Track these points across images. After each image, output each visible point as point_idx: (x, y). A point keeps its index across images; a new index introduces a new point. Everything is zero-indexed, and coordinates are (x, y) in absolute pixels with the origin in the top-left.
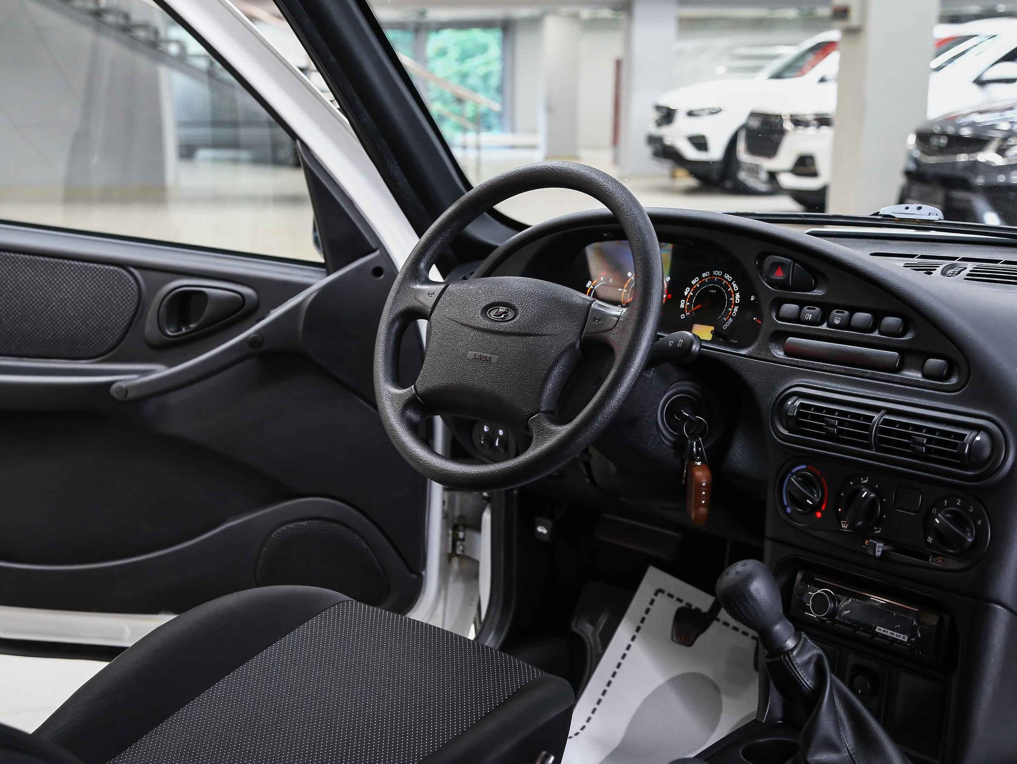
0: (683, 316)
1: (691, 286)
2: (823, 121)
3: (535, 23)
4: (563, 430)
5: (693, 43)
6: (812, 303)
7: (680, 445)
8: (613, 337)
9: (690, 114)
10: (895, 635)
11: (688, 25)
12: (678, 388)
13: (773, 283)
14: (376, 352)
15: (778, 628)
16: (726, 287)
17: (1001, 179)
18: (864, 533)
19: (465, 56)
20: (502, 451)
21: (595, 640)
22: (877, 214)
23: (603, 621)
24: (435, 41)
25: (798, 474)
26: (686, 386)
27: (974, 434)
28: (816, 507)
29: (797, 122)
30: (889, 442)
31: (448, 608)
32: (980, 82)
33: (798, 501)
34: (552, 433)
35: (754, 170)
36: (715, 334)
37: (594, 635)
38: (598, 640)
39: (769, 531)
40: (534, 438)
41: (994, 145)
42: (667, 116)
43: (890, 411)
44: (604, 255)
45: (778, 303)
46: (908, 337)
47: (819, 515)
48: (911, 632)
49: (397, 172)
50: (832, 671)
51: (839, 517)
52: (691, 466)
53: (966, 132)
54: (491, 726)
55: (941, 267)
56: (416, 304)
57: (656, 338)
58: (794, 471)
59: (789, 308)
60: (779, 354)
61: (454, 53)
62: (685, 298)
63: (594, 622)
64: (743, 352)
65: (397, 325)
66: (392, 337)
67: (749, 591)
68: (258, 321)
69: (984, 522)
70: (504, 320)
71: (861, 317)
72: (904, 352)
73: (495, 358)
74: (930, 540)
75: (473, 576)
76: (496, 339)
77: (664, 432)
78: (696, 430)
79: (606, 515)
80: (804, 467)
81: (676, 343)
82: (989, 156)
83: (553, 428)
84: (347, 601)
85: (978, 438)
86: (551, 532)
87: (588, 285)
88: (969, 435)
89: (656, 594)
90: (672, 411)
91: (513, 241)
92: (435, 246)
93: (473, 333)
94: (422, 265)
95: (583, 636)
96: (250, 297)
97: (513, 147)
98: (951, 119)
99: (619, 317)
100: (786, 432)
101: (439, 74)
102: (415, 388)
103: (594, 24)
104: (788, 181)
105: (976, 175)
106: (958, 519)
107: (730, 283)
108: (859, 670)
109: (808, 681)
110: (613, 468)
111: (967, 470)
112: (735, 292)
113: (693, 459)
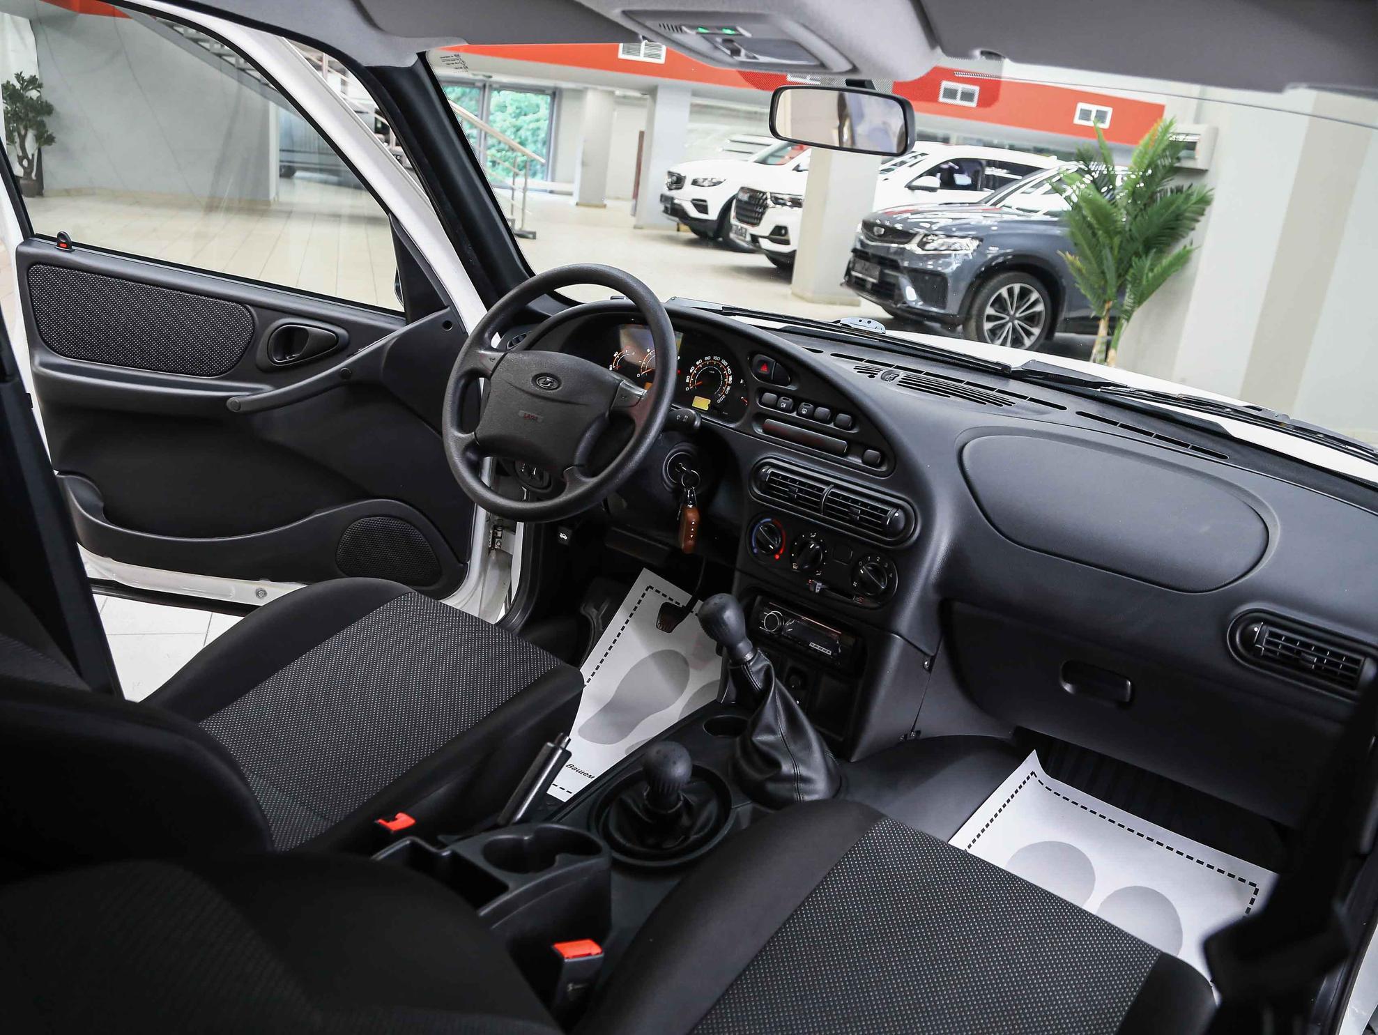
0: (687, 389)
1: (696, 366)
2: (796, 203)
3: (579, 94)
4: (591, 482)
5: (703, 125)
6: (787, 394)
7: (678, 492)
8: (635, 413)
9: (695, 183)
10: (823, 650)
11: (697, 110)
12: (681, 447)
13: (760, 376)
14: (445, 404)
15: (741, 645)
16: (722, 370)
17: (920, 265)
18: (810, 574)
19: (520, 113)
20: (538, 479)
21: (597, 622)
22: (839, 321)
23: (605, 608)
24: (496, 98)
25: (765, 525)
26: (686, 446)
27: (895, 510)
28: (776, 551)
29: (777, 201)
30: (833, 509)
31: (485, 589)
32: (911, 187)
33: (762, 545)
34: (582, 483)
35: (741, 233)
36: (711, 406)
37: (598, 615)
38: (600, 621)
39: (739, 563)
40: (568, 485)
41: (917, 239)
42: (678, 182)
43: (837, 486)
44: (632, 337)
45: (762, 391)
46: (855, 431)
47: (777, 557)
48: (833, 648)
49: (469, 250)
50: (777, 676)
51: (792, 561)
52: (685, 508)
53: (899, 227)
54: (521, 706)
55: (882, 372)
56: (480, 366)
57: (670, 410)
58: (762, 522)
59: (770, 396)
60: (759, 431)
61: (511, 109)
62: (690, 374)
63: (598, 608)
64: (732, 426)
65: (463, 382)
66: (459, 391)
67: (722, 618)
68: (349, 356)
69: (894, 576)
70: (549, 388)
71: (822, 410)
72: (851, 441)
73: (541, 418)
74: (855, 584)
75: (506, 565)
76: (541, 403)
77: (667, 480)
78: (691, 481)
79: (614, 528)
80: (769, 520)
81: (682, 417)
82: (913, 247)
83: (584, 479)
84: (411, 593)
85: (897, 515)
86: (571, 539)
87: (615, 355)
88: (891, 510)
89: (647, 590)
90: (674, 465)
91: (558, 316)
92: (497, 320)
93: (525, 396)
94: (487, 335)
95: (589, 617)
96: (343, 336)
97: (551, 192)
98: (888, 214)
99: (641, 396)
100: (759, 493)
101: (497, 127)
102: (475, 434)
103: (623, 101)
104: (766, 244)
105: (903, 260)
106: (877, 571)
107: (726, 367)
108: (794, 671)
109: (758, 683)
110: (625, 504)
111: (886, 537)
112: (729, 375)
113: (686, 503)
